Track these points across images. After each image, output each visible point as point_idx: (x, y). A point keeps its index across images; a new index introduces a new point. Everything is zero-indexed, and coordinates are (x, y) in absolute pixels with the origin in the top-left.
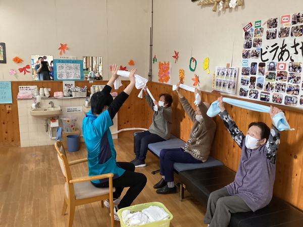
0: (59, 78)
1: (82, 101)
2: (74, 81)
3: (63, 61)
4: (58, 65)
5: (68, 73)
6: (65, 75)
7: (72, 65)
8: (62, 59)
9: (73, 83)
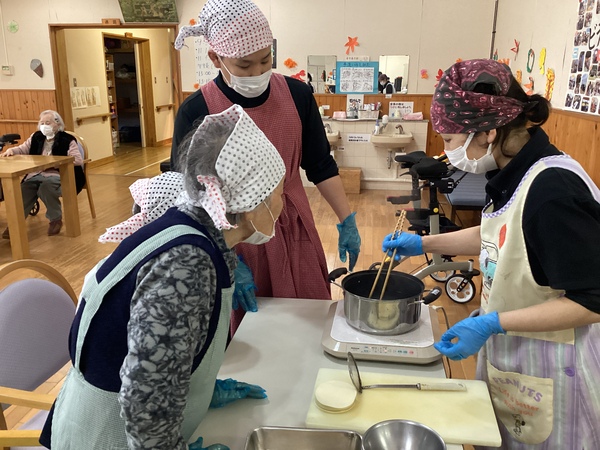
0: (342, 91)
1: (370, 125)
2: (363, 96)
3: (350, 65)
4: (343, 70)
5: (355, 83)
6: (351, 84)
7: (362, 69)
8: (349, 60)
9: (362, 97)
